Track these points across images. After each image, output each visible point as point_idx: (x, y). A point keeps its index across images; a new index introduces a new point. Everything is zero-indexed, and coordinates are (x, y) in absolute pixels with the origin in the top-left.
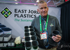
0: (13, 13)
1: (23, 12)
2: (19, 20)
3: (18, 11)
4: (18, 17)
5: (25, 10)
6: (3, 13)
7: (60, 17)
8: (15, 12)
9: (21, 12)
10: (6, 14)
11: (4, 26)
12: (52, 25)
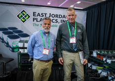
0: (32, 17)
1: (43, 16)
2: (38, 25)
3: (37, 15)
4: (37, 21)
5: (46, 14)
6: (20, 16)
7: (85, 22)
8: (34, 16)
9: (41, 15)
10: (24, 18)
11: (20, 31)
12: (79, 31)
